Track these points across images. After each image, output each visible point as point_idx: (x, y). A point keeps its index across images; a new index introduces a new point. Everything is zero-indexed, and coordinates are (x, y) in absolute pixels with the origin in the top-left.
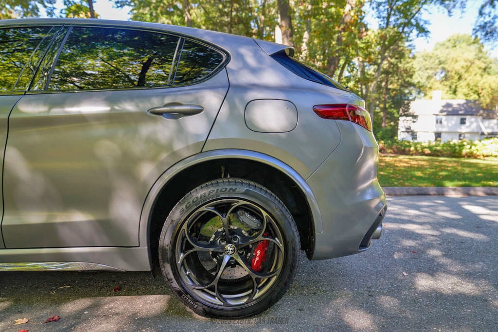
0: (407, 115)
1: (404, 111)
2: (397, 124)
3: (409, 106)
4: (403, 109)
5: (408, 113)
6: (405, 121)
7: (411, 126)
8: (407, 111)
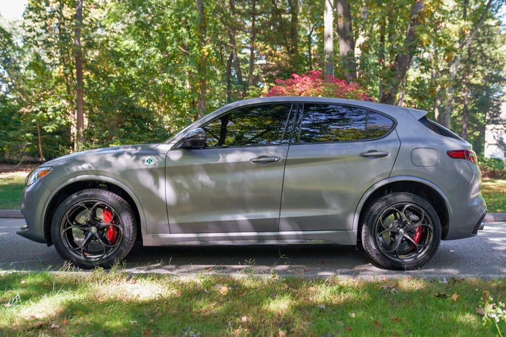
0: (496, 123)
1: (492, 116)
2: (483, 134)
3: (500, 109)
4: (490, 114)
5: (498, 118)
6: (494, 130)
7: (503, 137)
8: (496, 116)
